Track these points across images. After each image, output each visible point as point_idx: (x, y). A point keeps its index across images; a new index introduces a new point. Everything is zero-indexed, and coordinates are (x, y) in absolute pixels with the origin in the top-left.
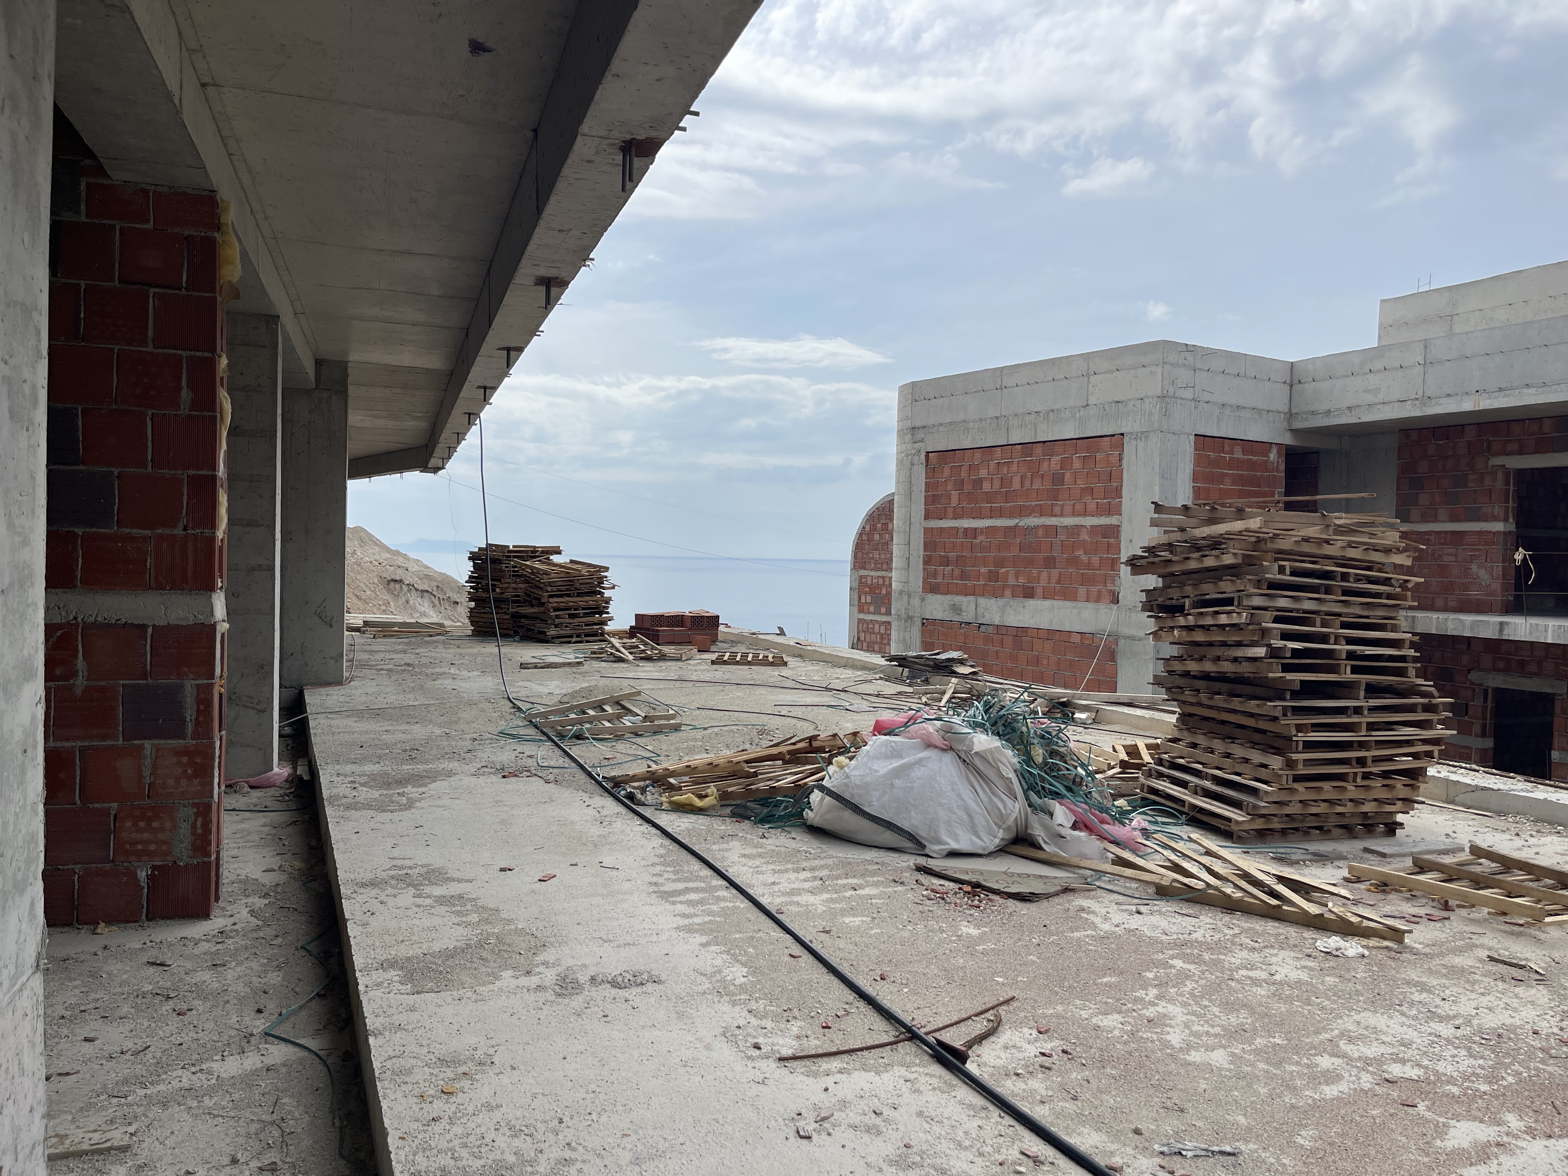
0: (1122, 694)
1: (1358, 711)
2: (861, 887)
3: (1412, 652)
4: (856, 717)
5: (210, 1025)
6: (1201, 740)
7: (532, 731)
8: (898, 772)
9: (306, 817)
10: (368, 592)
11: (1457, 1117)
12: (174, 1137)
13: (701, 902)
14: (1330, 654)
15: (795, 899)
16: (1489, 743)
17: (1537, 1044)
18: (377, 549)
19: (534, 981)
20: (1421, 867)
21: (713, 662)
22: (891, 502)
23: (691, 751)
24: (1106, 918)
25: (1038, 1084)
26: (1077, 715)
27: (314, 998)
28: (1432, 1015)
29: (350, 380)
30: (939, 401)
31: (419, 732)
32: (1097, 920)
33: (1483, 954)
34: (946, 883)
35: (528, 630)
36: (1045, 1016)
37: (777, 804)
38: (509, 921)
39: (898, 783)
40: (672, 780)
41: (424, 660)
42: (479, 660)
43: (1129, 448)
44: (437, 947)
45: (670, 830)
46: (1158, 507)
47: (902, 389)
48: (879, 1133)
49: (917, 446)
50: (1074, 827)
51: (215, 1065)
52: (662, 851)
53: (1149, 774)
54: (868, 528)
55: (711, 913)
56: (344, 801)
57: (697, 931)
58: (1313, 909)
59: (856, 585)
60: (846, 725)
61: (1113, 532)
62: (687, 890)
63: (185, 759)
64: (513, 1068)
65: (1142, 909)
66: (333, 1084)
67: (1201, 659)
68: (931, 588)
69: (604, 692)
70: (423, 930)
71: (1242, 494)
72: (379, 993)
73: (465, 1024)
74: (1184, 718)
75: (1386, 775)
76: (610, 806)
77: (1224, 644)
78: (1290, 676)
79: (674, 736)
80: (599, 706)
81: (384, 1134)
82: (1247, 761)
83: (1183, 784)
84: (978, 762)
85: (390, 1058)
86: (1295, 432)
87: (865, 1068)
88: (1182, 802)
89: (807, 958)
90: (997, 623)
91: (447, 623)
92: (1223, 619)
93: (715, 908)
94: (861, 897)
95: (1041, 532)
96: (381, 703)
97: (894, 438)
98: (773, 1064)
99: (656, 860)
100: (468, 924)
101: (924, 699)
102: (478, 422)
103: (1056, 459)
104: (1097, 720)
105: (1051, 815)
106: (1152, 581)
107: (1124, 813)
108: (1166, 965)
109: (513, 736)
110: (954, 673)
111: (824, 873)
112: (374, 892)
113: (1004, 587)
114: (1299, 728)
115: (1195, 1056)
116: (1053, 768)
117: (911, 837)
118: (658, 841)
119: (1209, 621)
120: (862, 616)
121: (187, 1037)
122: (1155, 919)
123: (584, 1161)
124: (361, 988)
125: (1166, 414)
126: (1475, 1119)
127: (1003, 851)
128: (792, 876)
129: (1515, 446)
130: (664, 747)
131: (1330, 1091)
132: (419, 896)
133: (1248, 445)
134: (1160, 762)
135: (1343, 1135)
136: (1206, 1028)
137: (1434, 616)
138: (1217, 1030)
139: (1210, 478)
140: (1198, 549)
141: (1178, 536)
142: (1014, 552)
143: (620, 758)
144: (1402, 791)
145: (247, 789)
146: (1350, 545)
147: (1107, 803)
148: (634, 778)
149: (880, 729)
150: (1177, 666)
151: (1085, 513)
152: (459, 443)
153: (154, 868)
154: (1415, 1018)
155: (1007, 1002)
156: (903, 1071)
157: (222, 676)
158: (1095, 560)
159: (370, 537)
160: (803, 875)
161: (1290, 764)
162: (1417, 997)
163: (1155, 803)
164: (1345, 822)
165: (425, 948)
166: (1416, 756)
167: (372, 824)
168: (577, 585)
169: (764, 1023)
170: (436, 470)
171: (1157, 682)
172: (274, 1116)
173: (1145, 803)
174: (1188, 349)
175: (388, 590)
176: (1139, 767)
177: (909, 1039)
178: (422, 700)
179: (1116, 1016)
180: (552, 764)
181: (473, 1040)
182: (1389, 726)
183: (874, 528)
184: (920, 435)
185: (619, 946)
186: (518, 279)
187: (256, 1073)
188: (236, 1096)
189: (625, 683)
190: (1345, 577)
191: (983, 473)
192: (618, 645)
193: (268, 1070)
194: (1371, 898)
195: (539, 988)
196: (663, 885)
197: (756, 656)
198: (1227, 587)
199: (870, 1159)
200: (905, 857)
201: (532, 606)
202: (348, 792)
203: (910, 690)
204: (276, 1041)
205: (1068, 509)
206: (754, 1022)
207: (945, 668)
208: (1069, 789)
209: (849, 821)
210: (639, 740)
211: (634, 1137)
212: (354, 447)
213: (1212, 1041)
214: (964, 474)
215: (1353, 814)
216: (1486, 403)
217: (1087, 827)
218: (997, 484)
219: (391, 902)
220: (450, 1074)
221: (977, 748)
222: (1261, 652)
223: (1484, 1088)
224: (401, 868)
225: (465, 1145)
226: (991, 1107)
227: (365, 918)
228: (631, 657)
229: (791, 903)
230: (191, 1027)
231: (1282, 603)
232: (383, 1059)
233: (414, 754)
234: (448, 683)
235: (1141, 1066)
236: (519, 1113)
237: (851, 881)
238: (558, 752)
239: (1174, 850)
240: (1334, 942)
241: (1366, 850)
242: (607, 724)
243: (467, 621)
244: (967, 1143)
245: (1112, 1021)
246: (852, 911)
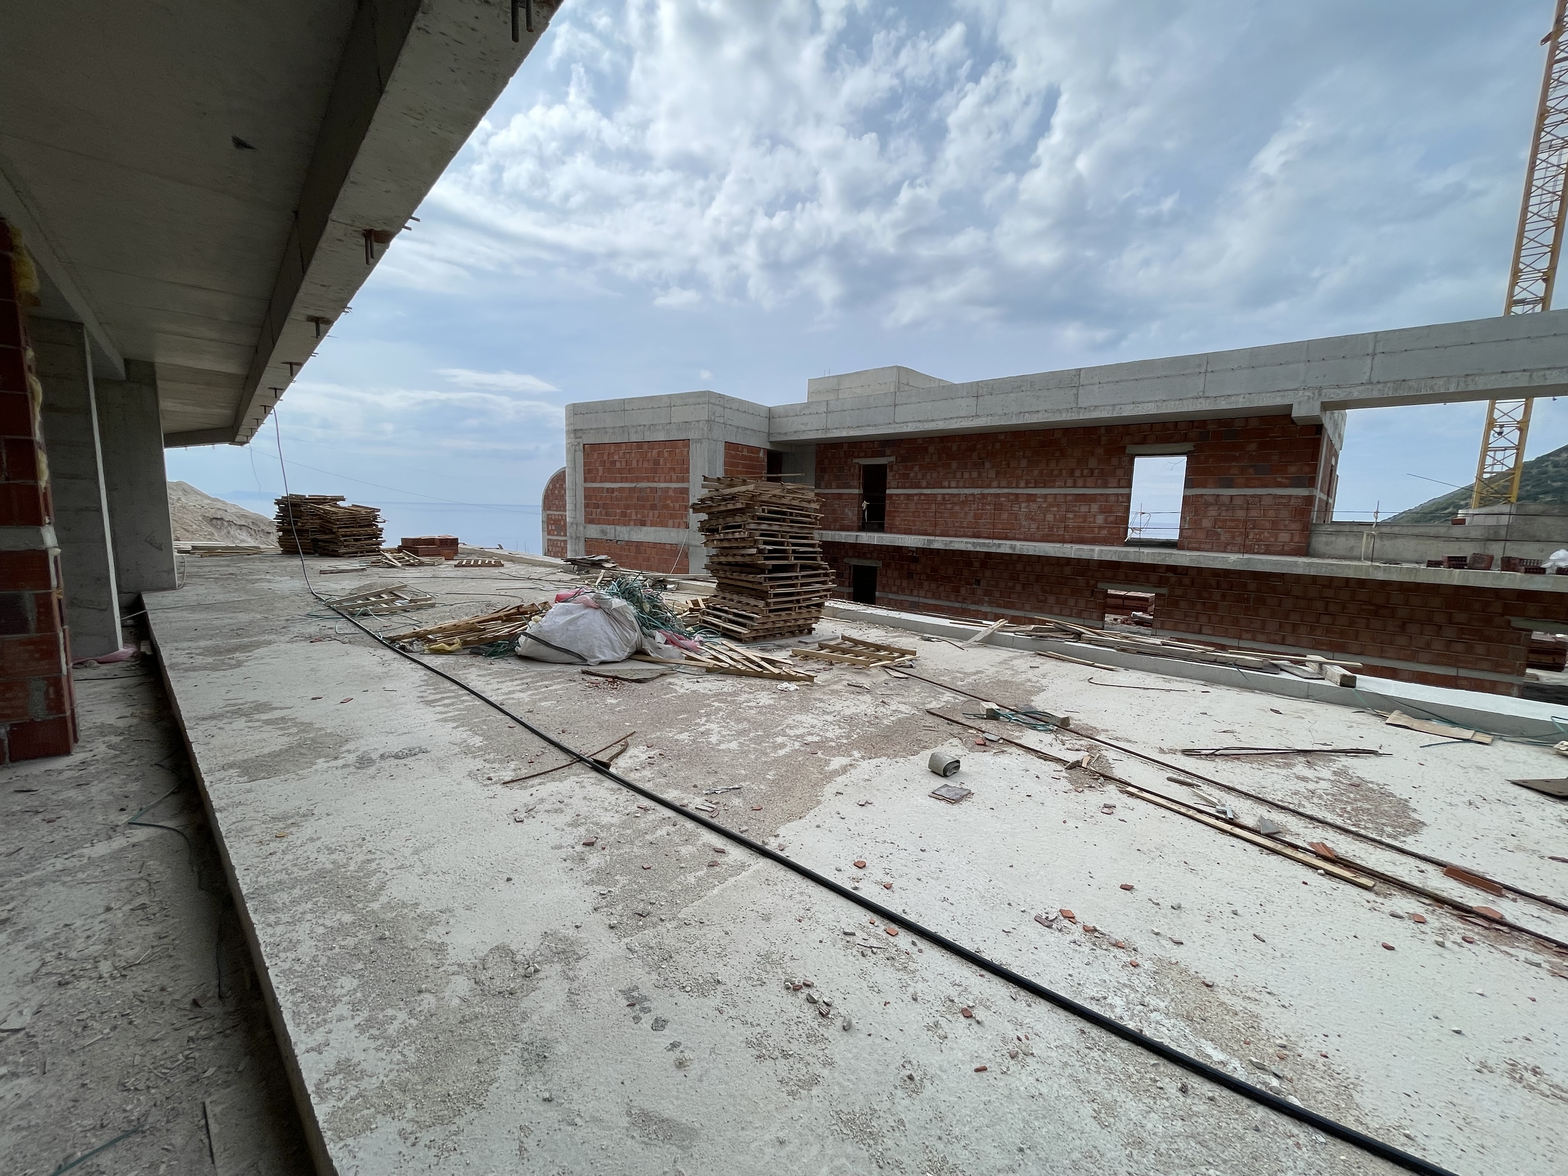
0: (691, 575)
1: (797, 577)
2: (551, 685)
3: (819, 549)
4: (547, 593)
5: (80, 825)
6: (728, 596)
7: (331, 613)
8: (570, 622)
9: (152, 679)
10: (195, 527)
11: (834, 755)
12: (51, 904)
13: (452, 704)
14: (784, 551)
15: (511, 696)
16: (851, 590)
17: (866, 720)
18: (199, 497)
19: (340, 762)
20: (822, 647)
21: (456, 566)
22: (564, 472)
23: (442, 618)
24: (682, 687)
25: (647, 773)
26: (668, 586)
27: (169, 795)
28: (825, 712)
29: (158, 376)
30: (590, 415)
31: (243, 618)
32: (677, 688)
33: (845, 683)
34: (599, 678)
35: (325, 549)
36: (651, 739)
37: (499, 645)
38: (321, 729)
39: (571, 628)
40: (430, 636)
41: (244, 571)
42: (288, 569)
43: (692, 447)
44: (266, 751)
45: (430, 665)
46: (705, 479)
47: (567, 407)
48: (562, 812)
49: (578, 440)
50: (666, 643)
51: (85, 851)
52: (426, 678)
53: (703, 614)
54: (551, 487)
55: (459, 710)
56: (183, 666)
57: (450, 721)
58: (776, 671)
59: (545, 519)
60: (540, 598)
61: (685, 491)
62: (443, 698)
63: (31, 647)
64: (328, 815)
65: (699, 680)
66: (190, 845)
67: (726, 556)
68: (589, 521)
69: (381, 587)
70: (255, 742)
71: (747, 473)
72: (222, 785)
73: (290, 794)
74: (719, 585)
75: (808, 607)
76: (389, 654)
77: (737, 548)
78: (767, 562)
79: (431, 611)
80: (378, 595)
81: (233, 868)
82: (748, 604)
83: (719, 617)
84: (615, 613)
85: (234, 823)
86: (771, 442)
87: (553, 780)
88: (718, 626)
89: (519, 728)
90: (626, 539)
91: (262, 546)
92: (737, 535)
93: (461, 706)
94: (551, 691)
95: (648, 491)
96: (210, 600)
97: (564, 436)
98: (499, 787)
99: (422, 683)
100: (289, 735)
101: (586, 582)
102: (272, 411)
103: (655, 452)
104: (679, 588)
105: (654, 638)
106: (704, 516)
107: (691, 634)
108: (710, 705)
109: (317, 617)
110: (604, 568)
111: (528, 680)
112: (214, 722)
113: (630, 520)
114: (771, 587)
115: (723, 747)
116: (656, 613)
117: (580, 656)
118: (422, 672)
119: (730, 536)
120: (550, 537)
121: (58, 836)
122: (706, 684)
123: (381, 859)
124: (207, 784)
125: (710, 430)
126: (841, 755)
127: (630, 658)
128: (510, 684)
129: (862, 454)
130: (424, 617)
131: (781, 752)
132: (250, 721)
133: (750, 448)
134: (708, 607)
135: (787, 771)
136: (728, 732)
137: (830, 532)
138: (733, 732)
139: (732, 464)
140: (725, 500)
141: (715, 493)
142: (635, 501)
143: (395, 625)
144: (815, 614)
145: (96, 664)
146: (793, 499)
147: (682, 630)
148: (404, 637)
149: (559, 599)
150: (716, 560)
151: (671, 481)
152: (258, 425)
153: (12, 725)
154: (818, 714)
155: (631, 735)
156: (575, 778)
157: (58, 587)
158: (677, 505)
159: (192, 489)
160: (515, 683)
161: (768, 604)
162: (818, 705)
163: (706, 628)
164: (791, 629)
165: (257, 752)
166: (820, 597)
167: (209, 679)
168: (359, 520)
169: (494, 765)
170: (242, 443)
171: (707, 567)
172: (141, 875)
173: (702, 627)
174: (721, 396)
175: (212, 525)
176: (698, 610)
177: (579, 761)
178: (244, 597)
179: (686, 733)
180: (346, 632)
181: (297, 803)
182: (809, 584)
183: (554, 487)
184: (579, 434)
185: (399, 735)
186: (292, 315)
187: (123, 849)
188: (106, 867)
189: (396, 580)
190: (791, 514)
191: (616, 457)
192: (390, 557)
193: (134, 846)
194: (800, 663)
195: (345, 766)
196: (427, 697)
197: (483, 562)
198: (738, 519)
199: (557, 826)
200: (576, 667)
201: (327, 534)
202: (186, 660)
203: (579, 577)
204: (139, 827)
205: (662, 479)
206: (488, 766)
207: (598, 565)
208: (663, 624)
209: (543, 651)
210: (407, 614)
211: (413, 840)
212: (166, 425)
213: (730, 738)
214: (605, 457)
215: (794, 626)
216: (852, 433)
217: (673, 643)
218: (624, 464)
219: (228, 727)
220: (281, 825)
221: (614, 606)
222: (754, 551)
223: (845, 741)
224: (234, 705)
225: (295, 865)
226: (623, 788)
227: (207, 740)
228: (400, 565)
229: (509, 699)
230: (61, 829)
231: (764, 527)
232: (227, 825)
233: (240, 632)
234: (265, 585)
235: (697, 755)
236: (334, 840)
237: (545, 683)
238: (350, 624)
239: (715, 650)
240: (785, 685)
241: (800, 642)
242: (385, 606)
243: (278, 545)
244: (610, 808)
245: (684, 736)
246: (545, 699)
